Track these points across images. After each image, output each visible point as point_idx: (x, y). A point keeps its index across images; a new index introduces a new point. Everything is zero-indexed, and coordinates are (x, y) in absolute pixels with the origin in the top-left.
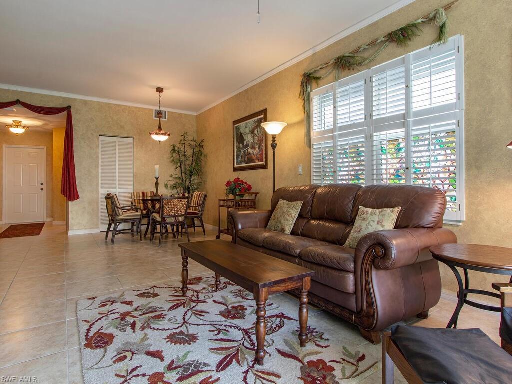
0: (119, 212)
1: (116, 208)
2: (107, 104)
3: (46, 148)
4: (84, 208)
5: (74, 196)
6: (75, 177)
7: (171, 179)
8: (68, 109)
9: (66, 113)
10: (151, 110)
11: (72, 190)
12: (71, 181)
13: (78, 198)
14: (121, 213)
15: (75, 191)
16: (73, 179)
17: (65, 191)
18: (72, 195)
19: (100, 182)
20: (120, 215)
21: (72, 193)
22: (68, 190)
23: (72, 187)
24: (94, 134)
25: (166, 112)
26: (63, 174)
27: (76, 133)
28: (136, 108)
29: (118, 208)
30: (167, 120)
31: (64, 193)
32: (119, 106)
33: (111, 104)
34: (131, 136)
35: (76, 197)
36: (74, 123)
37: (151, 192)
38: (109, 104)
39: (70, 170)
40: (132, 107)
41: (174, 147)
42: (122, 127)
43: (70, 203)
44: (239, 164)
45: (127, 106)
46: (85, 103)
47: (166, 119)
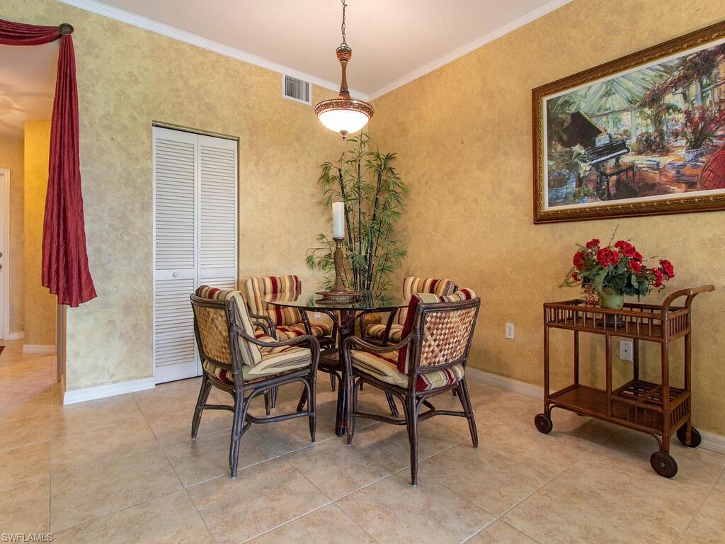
0: (249, 349)
1: (241, 341)
2: (172, 41)
3: (7, 174)
4: (111, 323)
5: (80, 290)
6: (84, 234)
7: (318, 245)
8: (62, 35)
9: (54, 47)
10: (276, 75)
11: (75, 273)
12: (72, 244)
13: (93, 294)
14: (257, 355)
15: (84, 276)
16: (77, 239)
17: (53, 274)
18: (75, 287)
19: (154, 249)
20: (254, 364)
21: (75, 281)
22: (62, 273)
23: (75, 265)
24: (137, 116)
25: (307, 85)
26: (47, 226)
27: (87, 110)
28: (244, 64)
29: (247, 339)
30: (310, 103)
31: (49, 282)
32: (203, 52)
33: (184, 43)
34: (232, 133)
35: (85, 293)
36: (80, 78)
37: (290, 277)
38: (178, 42)
39: (69, 214)
40: (235, 60)
41: (326, 167)
42: (210, 108)
43: (70, 311)
44: (557, 204)
45: (222, 56)
46: (114, 28)
47: (307, 100)
